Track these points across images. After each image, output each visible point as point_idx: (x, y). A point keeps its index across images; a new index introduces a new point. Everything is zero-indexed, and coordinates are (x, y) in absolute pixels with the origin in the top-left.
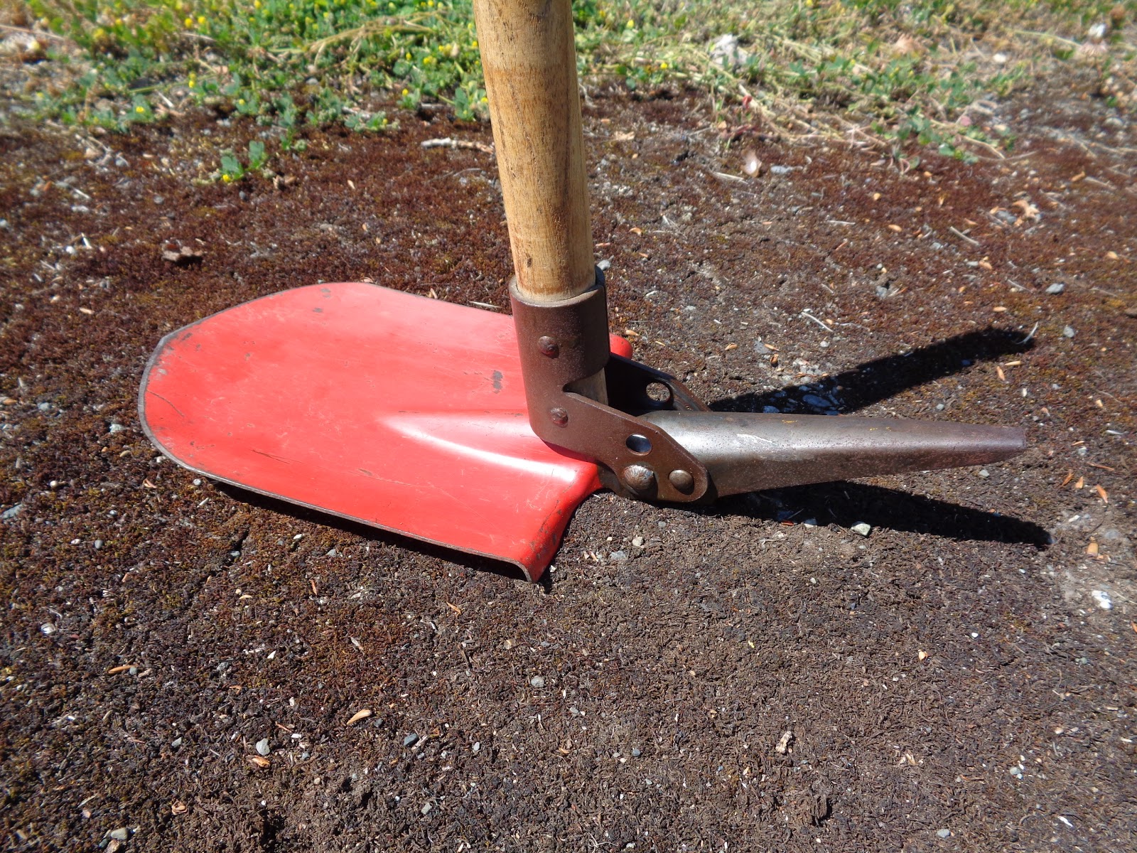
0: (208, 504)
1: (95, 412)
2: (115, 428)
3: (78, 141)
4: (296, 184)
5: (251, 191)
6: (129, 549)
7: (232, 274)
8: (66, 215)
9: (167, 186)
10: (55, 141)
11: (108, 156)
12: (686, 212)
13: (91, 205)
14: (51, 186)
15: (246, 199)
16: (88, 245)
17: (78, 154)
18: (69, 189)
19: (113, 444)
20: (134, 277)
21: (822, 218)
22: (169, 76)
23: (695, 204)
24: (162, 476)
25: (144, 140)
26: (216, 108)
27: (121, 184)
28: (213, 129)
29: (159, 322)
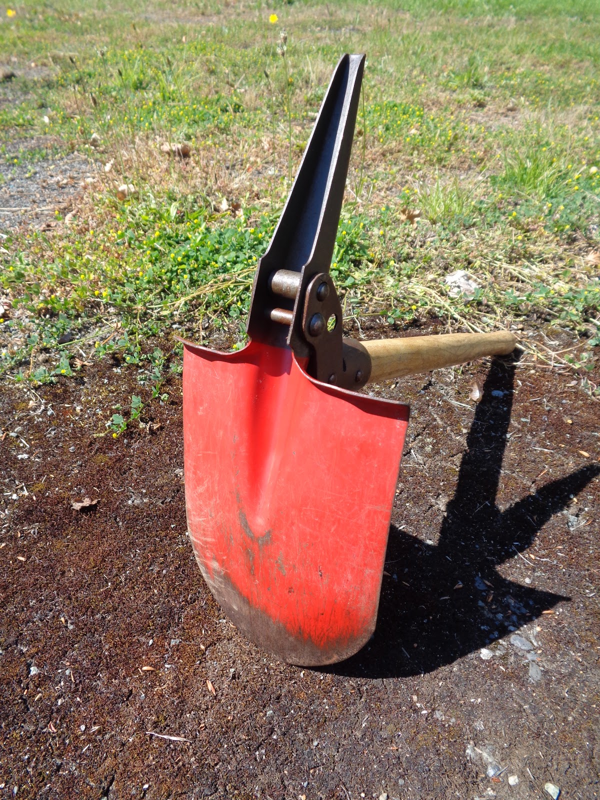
0: (89, 749)
1: (22, 654)
2: (34, 671)
3: (25, 393)
4: (161, 428)
5: (132, 438)
6: (35, 794)
7: (115, 519)
8: (14, 463)
9: (78, 434)
10: (11, 392)
11: (43, 407)
12: (428, 444)
13: (30, 453)
14: (7, 435)
15: (129, 446)
16: (26, 493)
17: (24, 404)
18: (17, 437)
19: (31, 686)
20: (53, 525)
21: (529, 444)
22: (85, 328)
23: (435, 436)
24: (60, 721)
25: (65, 391)
26: (114, 356)
27: (50, 433)
28: (109, 378)
29: (66, 569)
